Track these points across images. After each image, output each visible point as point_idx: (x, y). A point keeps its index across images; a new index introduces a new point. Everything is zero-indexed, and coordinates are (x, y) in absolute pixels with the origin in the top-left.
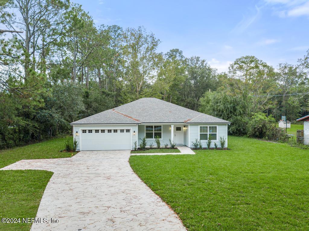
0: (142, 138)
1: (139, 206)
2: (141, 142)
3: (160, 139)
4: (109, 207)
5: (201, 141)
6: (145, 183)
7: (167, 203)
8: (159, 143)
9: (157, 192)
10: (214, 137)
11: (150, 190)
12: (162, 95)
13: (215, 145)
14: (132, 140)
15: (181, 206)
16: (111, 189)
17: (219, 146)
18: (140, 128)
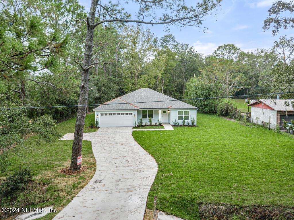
0: (140, 119)
1: (138, 156)
2: (139, 121)
3: (152, 119)
4: (125, 157)
5: (179, 120)
6: (141, 147)
7: (151, 155)
8: (151, 122)
9: (147, 151)
10: (187, 118)
11: (144, 150)
12: (156, 80)
13: (188, 123)
14: (133, 120)
15: (157, 156)
16: (124, 149)
17: (191, 124)
18: (139, 112)
